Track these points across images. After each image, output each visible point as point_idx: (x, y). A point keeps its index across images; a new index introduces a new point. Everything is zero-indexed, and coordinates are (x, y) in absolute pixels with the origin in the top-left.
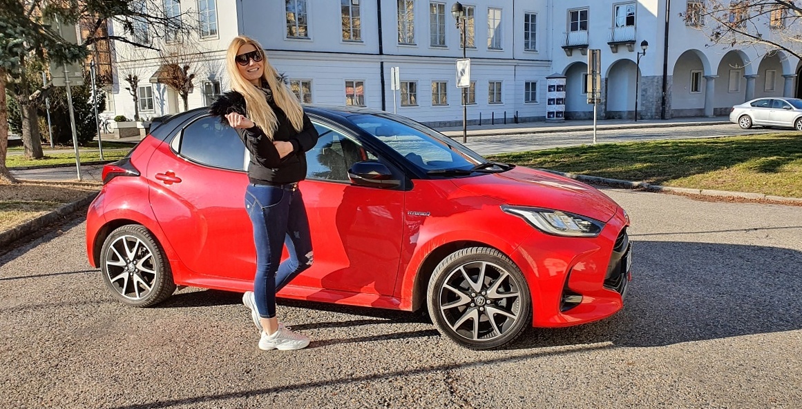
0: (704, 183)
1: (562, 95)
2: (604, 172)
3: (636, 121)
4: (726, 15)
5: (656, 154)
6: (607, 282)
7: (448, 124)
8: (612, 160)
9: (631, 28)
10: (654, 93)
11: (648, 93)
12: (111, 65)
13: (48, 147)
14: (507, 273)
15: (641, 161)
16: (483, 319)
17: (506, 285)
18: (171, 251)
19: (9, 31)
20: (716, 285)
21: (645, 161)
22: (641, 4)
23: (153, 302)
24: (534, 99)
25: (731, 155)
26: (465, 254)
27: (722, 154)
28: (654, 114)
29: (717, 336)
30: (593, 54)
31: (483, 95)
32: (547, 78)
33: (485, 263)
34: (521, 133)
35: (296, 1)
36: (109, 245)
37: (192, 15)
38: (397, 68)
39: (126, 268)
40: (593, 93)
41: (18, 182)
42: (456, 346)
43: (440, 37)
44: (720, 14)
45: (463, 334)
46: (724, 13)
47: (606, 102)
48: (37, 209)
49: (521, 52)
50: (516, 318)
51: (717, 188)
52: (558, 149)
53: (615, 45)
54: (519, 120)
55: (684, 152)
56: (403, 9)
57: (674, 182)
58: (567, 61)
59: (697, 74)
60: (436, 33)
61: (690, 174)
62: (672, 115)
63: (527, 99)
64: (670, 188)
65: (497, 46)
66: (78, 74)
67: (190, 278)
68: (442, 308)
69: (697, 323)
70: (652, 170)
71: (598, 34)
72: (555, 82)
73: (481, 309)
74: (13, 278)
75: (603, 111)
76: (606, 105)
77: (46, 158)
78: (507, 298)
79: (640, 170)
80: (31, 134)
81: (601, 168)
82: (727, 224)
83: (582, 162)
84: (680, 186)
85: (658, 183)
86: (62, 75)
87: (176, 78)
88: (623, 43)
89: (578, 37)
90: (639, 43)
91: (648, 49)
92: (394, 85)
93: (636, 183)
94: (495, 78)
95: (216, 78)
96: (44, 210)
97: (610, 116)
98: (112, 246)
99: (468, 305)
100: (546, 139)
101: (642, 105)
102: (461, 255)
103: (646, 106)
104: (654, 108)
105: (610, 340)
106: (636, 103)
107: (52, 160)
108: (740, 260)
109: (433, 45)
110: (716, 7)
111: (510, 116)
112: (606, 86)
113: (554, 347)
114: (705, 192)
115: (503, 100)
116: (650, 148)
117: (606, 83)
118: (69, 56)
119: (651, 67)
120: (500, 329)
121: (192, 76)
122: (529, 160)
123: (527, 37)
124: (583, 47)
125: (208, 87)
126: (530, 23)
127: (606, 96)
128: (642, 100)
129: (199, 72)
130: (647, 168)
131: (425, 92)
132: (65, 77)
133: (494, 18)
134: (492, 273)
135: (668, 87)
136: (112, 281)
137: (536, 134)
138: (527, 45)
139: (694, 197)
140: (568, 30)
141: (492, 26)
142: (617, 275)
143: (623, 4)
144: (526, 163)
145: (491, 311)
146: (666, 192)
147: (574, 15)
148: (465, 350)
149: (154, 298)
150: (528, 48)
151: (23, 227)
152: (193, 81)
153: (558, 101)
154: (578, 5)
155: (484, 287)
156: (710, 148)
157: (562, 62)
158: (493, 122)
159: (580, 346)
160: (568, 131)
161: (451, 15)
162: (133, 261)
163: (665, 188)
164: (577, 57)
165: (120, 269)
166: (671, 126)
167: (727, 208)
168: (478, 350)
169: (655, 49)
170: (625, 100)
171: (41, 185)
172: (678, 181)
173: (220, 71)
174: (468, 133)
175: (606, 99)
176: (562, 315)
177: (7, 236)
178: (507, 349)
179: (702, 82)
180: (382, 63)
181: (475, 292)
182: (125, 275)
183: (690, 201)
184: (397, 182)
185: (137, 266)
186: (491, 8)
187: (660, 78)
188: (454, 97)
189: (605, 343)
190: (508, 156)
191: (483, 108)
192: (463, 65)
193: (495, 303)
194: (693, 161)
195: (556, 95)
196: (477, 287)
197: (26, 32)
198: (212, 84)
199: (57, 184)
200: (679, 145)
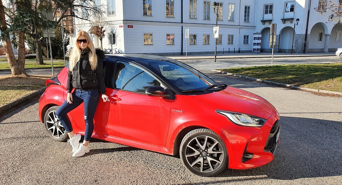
0: (320, 87)
1: (260, 41)
2: (275, 79)
3: (292, 54)
4: (336, 9)
5: (299, 71)
6: (266, 148)
7: (209, 53)
8: (279, 73)
9: (292, 13)
10: (301, 41)
11: (298, 42)
12: (73, 26)
13: (47, 59)
14: (217, 142)
15: (292, 75)
16: (205, 162)
17: (217, 147)
18: (72, 119)
19: (24, 15)
20: (322, 144)
21: (294, 74)
22: (297, 2)
23: (65, 140)
24: (247, 43)
25: (335, 73)
26: (198, 132)
27: (330, 72)
28: (300, 51)
29: (320, 176)
30: (273, 26)
31: (225, 40)
32: (253, 34)
33: (207, 137)
34: (241, 58)
35: (147, 1)
36: (48, 114)
37: (104, 6)
38: (188, 29)
39: (54, 125)
40: (272, 43)
41: (29, 76)
42: (192, 174)
43: (208, 16)
44: (334, 9)
45: (196, 169)
46: (336, 8)
47: (279, 45)
48: (32, 90)
49: (242, 23)
50: (221, 163)
51: (326, 90)
52: (255, 67)
53: (284, 20)
54: (240, 52)
55: (312, 71)
56: (192, 4)
57: (306, 86)
58: (262, 27)
59: (321, 33)
60: (206, 14)
61: (314, 82)
62: (308, 51)
63: (244, 43)
64: (304, 88)
65: (232, 20)
66: (53, 32)
67: (80, 131)
68: (186, 156)
69: (310, 167)
70: (297, 79)
71: (277, 16)
72: (257, 36)
73: (205, 158)
74: (14, 123)
75: (278, 49)
76: (279, 46)
77: (45, 64)
78: (218, 154)
79: (291, 79)
80: (39, 54)
81: (273, 77)
82: (330, 109)
83: (265, 74)
84: (309, 88)
85: (299, 85)
86: (47, 33)
87: (97, 32)
88: (288, 19)
89: (268, 17)
90: (295, 19)
91: (299, 22)
92: (187, 36)
93: (288, 85)
94: (231, 34)
95: (114, 32)
96: (35, 90)
97: (280, 51)
98: (48, 115)
99: (198, 156)
100: (251, 61)
101: (295, 46)
102: (196, 132)
103: (297, 47)
104: (300, 48)
105: (266, 174)
106: (293, 46)
107: (46, 65)
108: (334, 130)
109: (205, 19)
110: (331, 6)
111: (237, 50)
112: (279, 38)
113: (238, 177)
114: (321, 91)
115: (234, 43)
116: (296, 68)
117: (280, 37)
118: (48, 26)
119: (300, 30)
120: (213, 167)
121: (104, 31)
122: (242, 72)
123: (245, 16)
124: (270, 21)
125: (110, 36)
126: (247, 10)
127: (279, 42)
128: (295, 45)
129: (107, 29)
130: (294, 78)
131: (200, 39)
132: (48, 34)
133: (232, 8)
134: (211, 141)
135: (308, 39)
136: (49, 129)
137: (247, 59)
138: (245, 20)
139: (315, 93)
140: (264, 14)
141: (230, 12)
142: (272, 144)
143: (289, 2)
144: (241, 73)
145: (209, 159)
146: (302, 90)
147: (267, 7)
148: (196, 176)
149: (65, 138)
150: (246, 21)
151: (24, 98)
152: (105, 33)
153: (258, 44)
154: (269, 2)
155: (207, 148)
156: (325, 69)
157: (261, 27)
158: (229, 52)
159: (251, 177)
160: (261, 57)
161: (212, 7)
162: (57, 122)
163: (302, 88)
164: (267, 25)
165: (51, 125)
166: (308, 56)
167: (330, 100)
168: (202, 176)
169: (303, 22)
170: (287, 44)
171: (37, 78)
172: (308, 85)
173: (115, 29)
174: (217, 57)
175: (279, 44)
176: (243, 164)
177: (17, 102)
178: (216, 177)
179: (324, 37)
180: (182, 27)
181: (202, 150)
182: (54, 127)
183: (313, 96)
184: (169, 96)
185: (58, 124)
186: (231, 4)
187: (304, 35)
188: (212, 42)
189: (263, 176)
190: (233, 70)
191: (225, 46)
192: (216, 29)
193: (211, 155)
194: (316, 75)
195: (257, 41)
196: (203, 147)
197: (31, 16)
198: (112, 35)
199: (44, 77)
200: (310, 67)
